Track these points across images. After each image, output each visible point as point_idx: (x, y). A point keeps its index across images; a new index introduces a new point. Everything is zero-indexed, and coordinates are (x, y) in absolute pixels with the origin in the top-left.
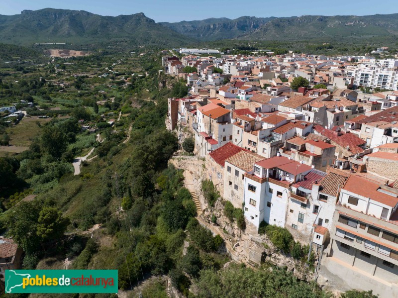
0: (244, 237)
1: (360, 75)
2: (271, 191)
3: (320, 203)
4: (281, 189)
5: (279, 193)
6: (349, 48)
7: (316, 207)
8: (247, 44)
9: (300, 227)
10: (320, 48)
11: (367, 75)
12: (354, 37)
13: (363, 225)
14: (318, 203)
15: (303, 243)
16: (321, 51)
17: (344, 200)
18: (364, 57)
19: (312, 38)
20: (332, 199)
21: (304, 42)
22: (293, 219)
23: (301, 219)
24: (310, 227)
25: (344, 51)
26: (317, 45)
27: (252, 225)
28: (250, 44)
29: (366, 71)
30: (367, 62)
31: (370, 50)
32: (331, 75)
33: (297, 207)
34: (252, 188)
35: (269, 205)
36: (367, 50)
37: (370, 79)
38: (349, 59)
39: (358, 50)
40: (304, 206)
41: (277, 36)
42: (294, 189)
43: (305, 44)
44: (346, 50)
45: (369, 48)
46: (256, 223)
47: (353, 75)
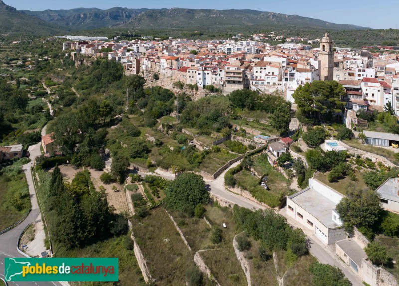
0: (198, 93)
1: (226, 50)
2: (205, 74)
3: (221, 73)
4: (208, 72)
5: (208, 74)
6: (216, 35)
7: (220, 74)
8: (127, 32)
9: (216, 82)
10: (194, 35)
11: (230, 49)
12: (218, 26)
13: (232, 73)
14: (220, 73)
15: (218, 87)
16: (195, 37)
17: (227, 69)
18: (227, 41)
19: (183, 27)
20: (223, 71)
21: (179, 30)
22: (214, 81)
23: (216, 80)
24: (219, 81)
25: (213, 37)
26: (191, 33)
27: (200, 87)
28: (130, 32)
29: (230, 47)
30: (230, 43)
31: (231, 36)
32: (210, 50)
33: (214, 76)
34: (199, 74)
35: (205, 79)
36: (230, 37)
37: (232, 51)
38: (218, 42)
39: (223, 36)
40: (216, 75)
41: (151, 25)
42: (213, 71)
43: (180, 32)
44: (214, 36)
45: (231, 35)
46: (202, 86)
47: (223, 49)
